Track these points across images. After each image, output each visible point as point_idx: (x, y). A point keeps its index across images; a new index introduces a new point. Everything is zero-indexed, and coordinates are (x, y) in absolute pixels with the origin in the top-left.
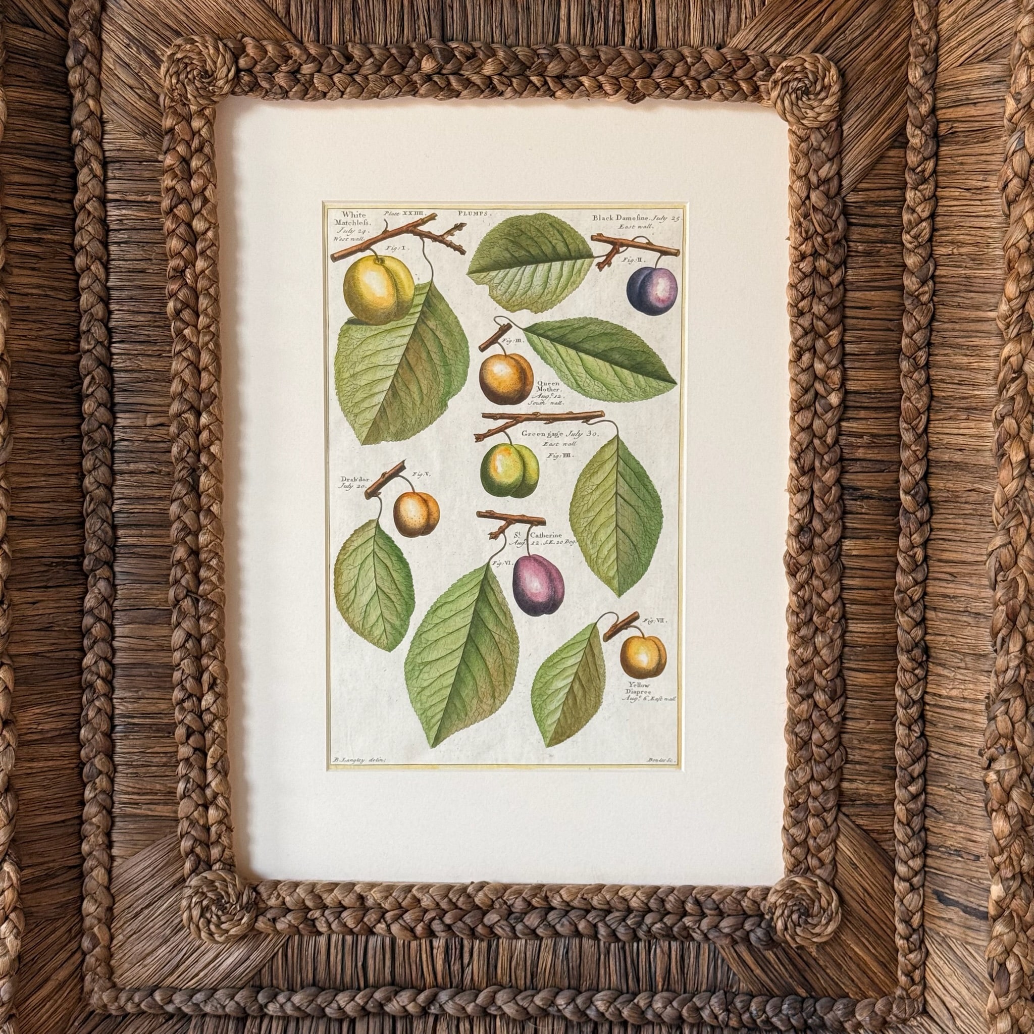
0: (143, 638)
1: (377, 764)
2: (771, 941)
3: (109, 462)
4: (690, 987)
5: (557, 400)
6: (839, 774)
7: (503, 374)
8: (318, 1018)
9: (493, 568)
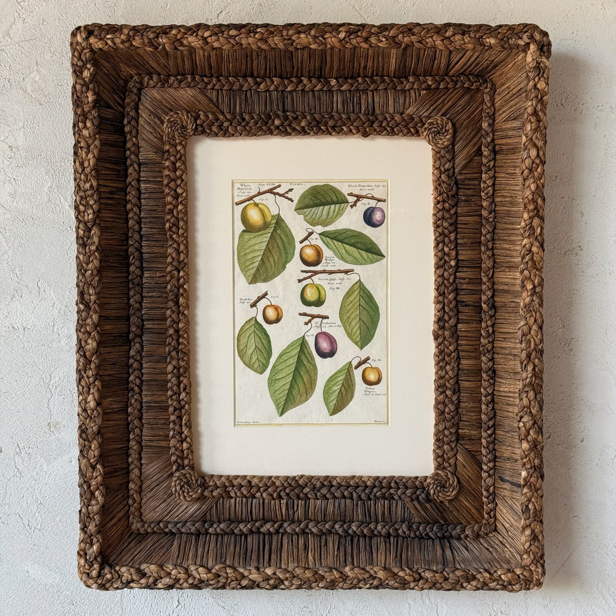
0: (155, 368)
1: (256, 424)
2: (428, 499)
3: (140, 292)
4: (393, 520)
5: (334, 264)
6: (457, 426)
7: (310, 253)
8: (231, 534)
9: (306, 338)
